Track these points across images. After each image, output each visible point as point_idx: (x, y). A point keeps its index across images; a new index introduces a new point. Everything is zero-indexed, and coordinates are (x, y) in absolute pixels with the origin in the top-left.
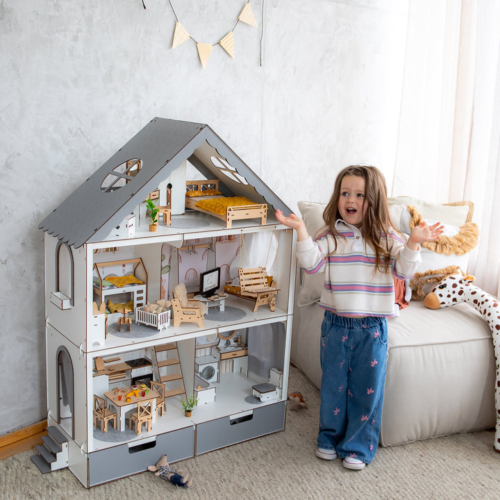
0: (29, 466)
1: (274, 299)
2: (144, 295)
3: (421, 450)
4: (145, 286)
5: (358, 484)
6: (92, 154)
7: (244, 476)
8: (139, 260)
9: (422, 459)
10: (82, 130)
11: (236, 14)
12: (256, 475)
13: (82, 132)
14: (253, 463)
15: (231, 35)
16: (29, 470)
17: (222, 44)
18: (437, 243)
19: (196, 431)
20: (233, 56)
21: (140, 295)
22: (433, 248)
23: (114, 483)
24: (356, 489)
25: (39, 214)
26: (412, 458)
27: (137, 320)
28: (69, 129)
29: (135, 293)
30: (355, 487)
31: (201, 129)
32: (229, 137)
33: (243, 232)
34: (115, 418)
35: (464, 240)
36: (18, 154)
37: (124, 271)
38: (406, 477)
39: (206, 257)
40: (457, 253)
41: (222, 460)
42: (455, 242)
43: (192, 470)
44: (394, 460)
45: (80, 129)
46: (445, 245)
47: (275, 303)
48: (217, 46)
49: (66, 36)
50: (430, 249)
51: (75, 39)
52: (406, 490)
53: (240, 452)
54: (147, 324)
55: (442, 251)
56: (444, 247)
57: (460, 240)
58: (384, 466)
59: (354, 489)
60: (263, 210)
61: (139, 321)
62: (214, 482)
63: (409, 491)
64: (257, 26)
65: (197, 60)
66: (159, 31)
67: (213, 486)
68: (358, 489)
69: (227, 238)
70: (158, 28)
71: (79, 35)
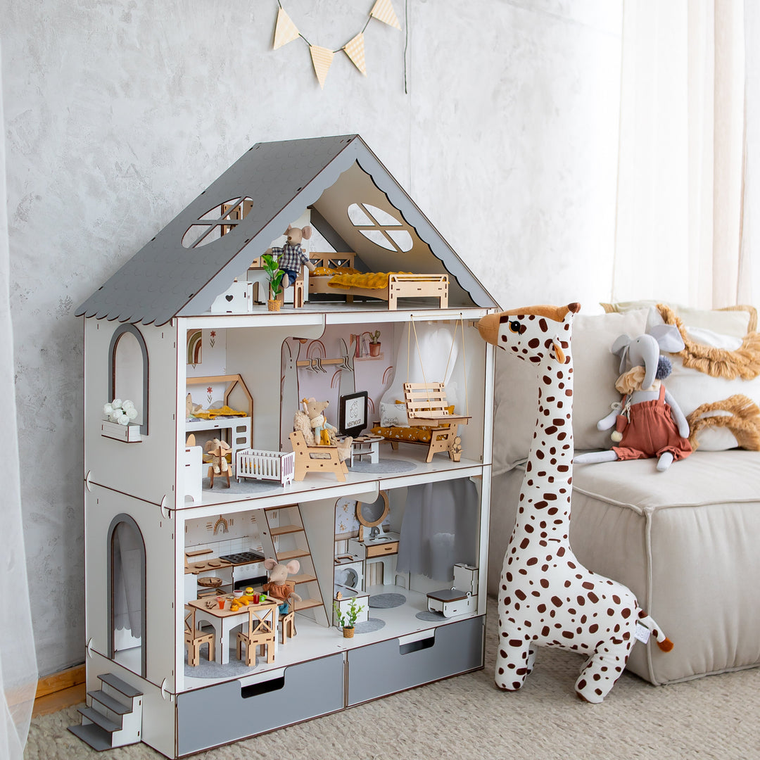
0: (58, 734)
1: (458, 441)
2: (247, 434)
3: (721, 688)
4: (250, 418)
5: (632, 736)
6: (152, 209)
7: (436, 734)
8: (237, 378)
9: (728, 698)
10: (138, 169)
11: (368, 8)
12: (456, 732)
13: (136, 172)
14: (446, 716)
15: (361, 38)
16: (59, 740)
17: (347, 51)
18: (710, 360)
19: (347, 663)
20: (365, 73)
21: (241, 435)
22: (705, 368)
23: (214, 752)
24: (631, 743)
25: (69, 303)
26: (711, 699)
27: (239, 474)
28: (117, 164)
29: (234, 431)
30: (629, 740)
31: (349, 141)
33: (414, 319)
34: (210, 641)
35: (753, 355)
36: (38, 198)
37: (210, 398)
38: (708, 724)
39: (336, 382)
40: (743, 376)
41: (393, 714)
42: (739, 358)
43: (345, 730)
44: (680, 702)
45: (133, 166)
46: (724, 362)
47: (459, 447)
48: (340, 54)
49: (112, 12)
50: (699, 370)
51: (127, 18)
52: (715, 740)
53: (421, 703)
54: (259, 477)
55: (720, 372)
56: (723, 367)
57: (747, 356)
58: (668, 710)
59: (626, 742)
60: (442, 284)
61: (244, 475)
62: (387, 744)
63: (720, 740)
64: (399, 28)
65: (310, 74)
66: (253, 19)
67: (386, 750)
68: (634, 742)
69: (369, 352)
70: (252, 15)
71: (133, 12)
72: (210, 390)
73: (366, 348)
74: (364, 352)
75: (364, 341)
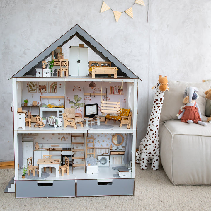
4: (64, 109)
11: (134, 1)
15: (131, 8)
17: (126, 12)
20: (133, 18)
21: (61, 113)
27: (47, 123)
29: (58, 112)
32: (131, 52)
36: (29, 49)
37: (59, 103)
48: (124, 13)
49: (51, 6)
51: (55, 7)
60: (114, 70)
64: (145, 5)
65: (114, 18)
66: (95, 5)
69: (118, 92)
70: (94, 4)
71: (57, 5)
72: (59, 100)
73: (117, 91)
74: (116, 92)
75: (116, 89)
